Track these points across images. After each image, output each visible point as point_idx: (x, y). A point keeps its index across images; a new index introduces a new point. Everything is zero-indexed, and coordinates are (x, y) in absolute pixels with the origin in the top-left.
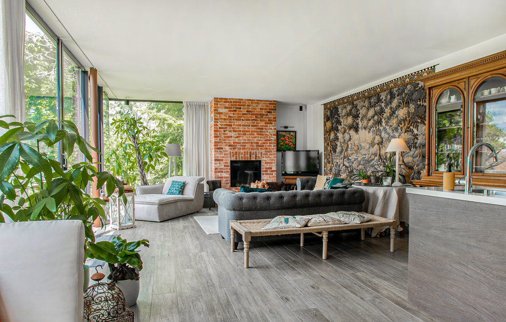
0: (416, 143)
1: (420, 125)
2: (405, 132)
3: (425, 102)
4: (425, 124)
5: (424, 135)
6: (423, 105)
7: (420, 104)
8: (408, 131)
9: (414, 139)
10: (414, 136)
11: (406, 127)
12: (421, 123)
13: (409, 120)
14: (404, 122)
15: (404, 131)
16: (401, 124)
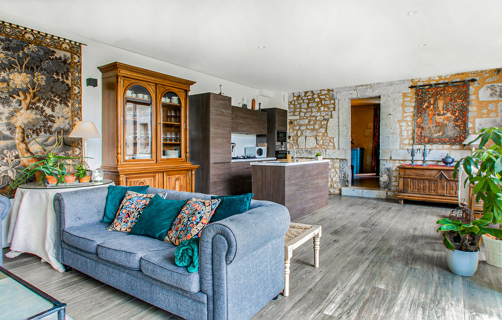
0: (50, 127)
1: (59, 105)
2: (28, 109)
3: (67, 79)
4: (68, 106)
5: (66, 119)
6: (63, 82)
7: (58, 79)
8: (31, 108)
9: (47, 121)
10: (45, 116)
11: (28, 101)
12: (61, 103)
13: (34, 93)
14: (24, 93)
15: (24, 105)
16: (19, 95)
